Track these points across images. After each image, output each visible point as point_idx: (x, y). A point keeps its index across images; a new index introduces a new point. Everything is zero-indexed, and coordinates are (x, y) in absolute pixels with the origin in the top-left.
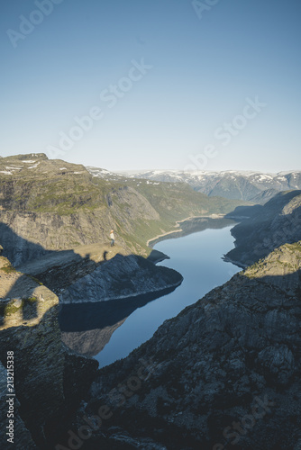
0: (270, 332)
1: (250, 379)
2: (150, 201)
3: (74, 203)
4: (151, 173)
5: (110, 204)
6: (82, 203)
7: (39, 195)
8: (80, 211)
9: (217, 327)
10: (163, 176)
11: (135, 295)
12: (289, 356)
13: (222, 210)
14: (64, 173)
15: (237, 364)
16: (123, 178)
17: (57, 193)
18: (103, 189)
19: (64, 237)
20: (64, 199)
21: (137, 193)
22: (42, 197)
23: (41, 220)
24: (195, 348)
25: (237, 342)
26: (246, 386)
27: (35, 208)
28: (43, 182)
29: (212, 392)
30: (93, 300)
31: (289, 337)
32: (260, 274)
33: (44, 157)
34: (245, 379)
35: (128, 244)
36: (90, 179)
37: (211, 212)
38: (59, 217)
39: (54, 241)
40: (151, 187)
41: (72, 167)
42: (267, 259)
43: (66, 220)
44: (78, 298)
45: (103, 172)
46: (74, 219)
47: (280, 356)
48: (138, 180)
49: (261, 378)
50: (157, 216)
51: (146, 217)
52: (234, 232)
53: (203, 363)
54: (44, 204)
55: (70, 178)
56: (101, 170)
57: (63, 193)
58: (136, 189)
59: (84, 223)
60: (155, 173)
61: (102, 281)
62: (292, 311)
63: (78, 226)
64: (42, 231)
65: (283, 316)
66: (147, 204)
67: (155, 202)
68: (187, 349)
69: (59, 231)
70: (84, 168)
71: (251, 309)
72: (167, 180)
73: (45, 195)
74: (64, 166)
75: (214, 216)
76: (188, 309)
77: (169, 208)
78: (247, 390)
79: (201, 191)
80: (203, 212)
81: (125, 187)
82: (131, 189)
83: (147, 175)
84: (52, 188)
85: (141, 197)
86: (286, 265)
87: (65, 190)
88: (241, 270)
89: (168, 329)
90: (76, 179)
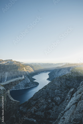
0: (56, 94)
1: (52, 104)
9: (46, 93)
11: (29, 87)
12: (59, 98)
15: (50, 101)
21: (30, 67)
23: (11, 72)
24: (41, 98)
25: (50, 96)
26: (52, 105)
27: (10, 70)
29: (45, 107)
30: (21, 89)
31: (59, 95)
33: (12, 60)
34: (51, 104)
38: (14, 72)
40: (33, 66)
44: (18, 88)
45: (24, 63)
47: (58, 99)
48: (30, 65)
49: (54, 103)
53: (43, 101)
61: (23, 85)
62: (60, 89)
65: (58, 91)
69: (14, 75)
70: (20, 62)
71: (52, 89)
74: (16, 62)
76: (40, 90)
78: (52, 106)
89: (37, 94)
90: (18, 64)
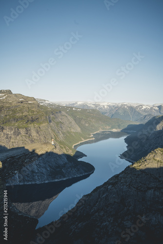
0: (149, 203)
2: (75, 120)
3: (28, 121)
4: (76, 103)
5: (50, 121)
6: (33, 121)
7: (6, 116)
8: (31, 126)
9: (116, 200)
10: (83, 105)
11: (65, 179)
12: (161, 219)
13: (119, 127)
14: (22, 102)
15: (128, 224)
16: (59, 106)
17: (18, 115)
18: (46, 113)
19: (21, 142)
20: (21, 118)
21: (67, 115)
22: (8, 117)
23: (7, 131)
24: (102, 213)
25: (128, 210)
27: (3, 123)
28: (9, 108)
30: (38, 182)
31: (161, 207)
32: (143, 167)
33: (10, 92)
35: (61, 147)
36: (38, 106)
37: (113, 128)
38: (18, 129)
39: (14, 144)
40: (76, 111)
41: (27, 99)
42: (147, 157)
43: (23, 131)
44: (29, 181)
45: (47, 102)
46: (28, 131)
47: (156, 219)
48: (67, 107)
49: (143, 234)
50: (79, 130)
51: (72, 130)
52: (126, 140)
53: (107, 223)
54: (9, 121)
55: (26, 106)
56: (45, 101)
57: (21, 114)
58: (67, 113)
59: (34, 134)
60: (79, 103)
61: (44, 170)
63: (30, 135)
64: (7, 138)
65: (157, 193)
66: (73, 122)
67: (78, 121)
68: (97, 214)
69: (18, 138)
70: (35, 99)
71: (137, 188)
72: (86, 108)
73: (9, 115)
74: (22, 98)
75: (114, 130)
76: (98, 188)
77: (87, 125)
79: (106, 115)
80: (108, 127)
81: (60, 112)
82: (63, 113)
83: (73, 104)
84: (14, 111)
85: (69, 117)
86: (158, 161)
87: (22, 113)
88: (131, 164)
89: (87, 201)
90: (29, 106)
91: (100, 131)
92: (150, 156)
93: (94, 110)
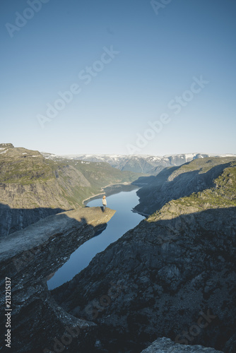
0: (165, 257)
1: (153, 289)
2: (84, 175)
3: (33, 177)
4: (84, 156)
5: (57, 176)
6: (38, 176)
7: (8, 172)
8: (36, 182)
9: (132, 256)
10: (92, 158)
12: (177, 271)
13: (130, 179)
14: (25, 157)
15: (145, 279)
16: (66, 160)
17: (21, 170)
18: (53, 167)
19: (26, 200)
20: (25, 174)
21: (75, 169)
22: (10, 173)
23: (10, 188)
24: (117, 271)
25: (144, 265)
26: (151, 293)
27: (5, 180)
28: (11, 163)
29: (129, 299)
31: (176, 259)
32: (158, 219)
33: (11, 146)
34: (150, 290)
35: (70, 203)
36: (44, 160)
37: (123, 181)
38: (22, 186)
39: (19, 202)
40: (84, 165)
41: (31, 153)
42: (162, 210)
43: (27, 188)
45: (52, 156)
46: (33, 187)
47: (172, 272)
48: (75, 161)
49: (160, 288)
50: (89, 184)
51: (81, 185)
52: (138, 193)
53: (123, 280)
54: (12, 177)
55: (29, 160)
56: (50, 154)
57: (24, 170)
58: (75, 167)
59: (40, 190)
60: (87, 156)
62: (178, 242)
63: (36, 192)
64: (10, 196)
65: (172, 246)
66: (82, 176)
67: (87, 175)
68: (112, 272)
69: (22, 196)
70: (39, 153)
71: (152, 243)
72: (95, 161)
73: (12, 171)
74: (26, 152)
75: (126, 183)
76: (112, 245)
77: (97, 179)
78: (152, 296)
79: (117, 167)
80: (118, 181)
81: (67, 166)
82: (71, 167)
83: (81, 157)
84: (17, 167)
85: (78, 172)
86: (173, 214)
87: (26, 168)
89: (99, 259)
90: (34, 160)
91: (110, 184)
92: (164, 209)
93: (103, 163)
